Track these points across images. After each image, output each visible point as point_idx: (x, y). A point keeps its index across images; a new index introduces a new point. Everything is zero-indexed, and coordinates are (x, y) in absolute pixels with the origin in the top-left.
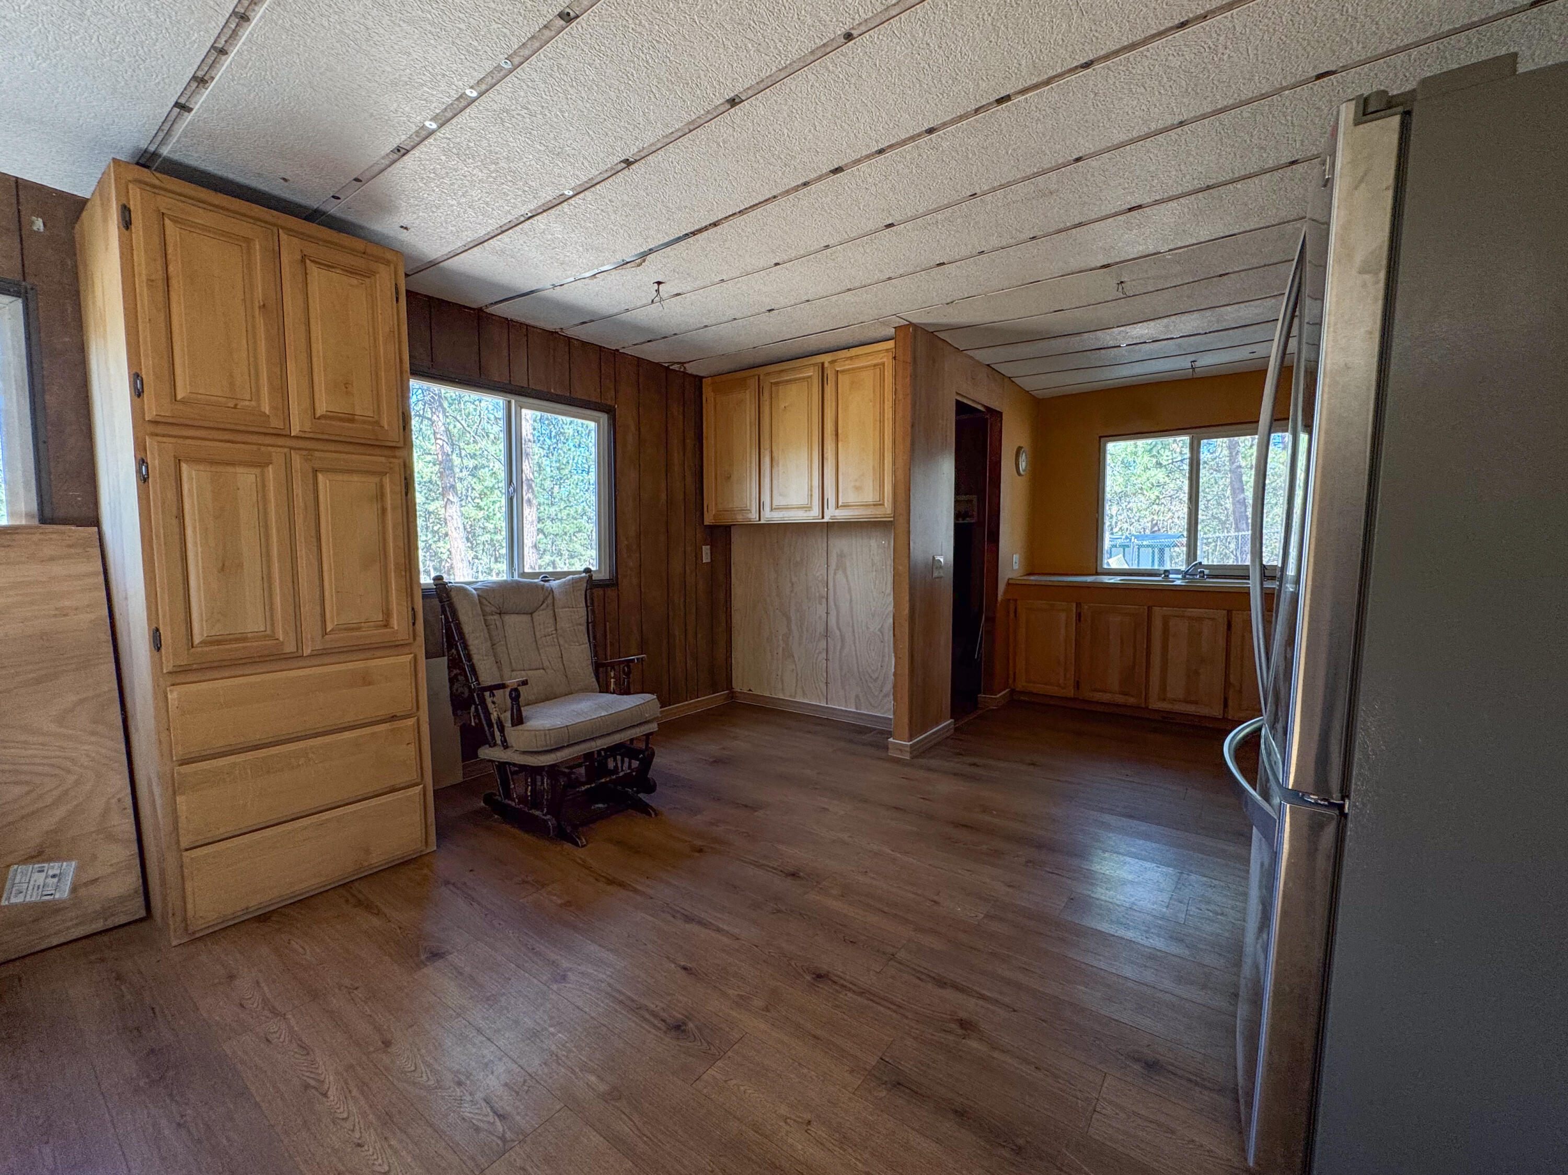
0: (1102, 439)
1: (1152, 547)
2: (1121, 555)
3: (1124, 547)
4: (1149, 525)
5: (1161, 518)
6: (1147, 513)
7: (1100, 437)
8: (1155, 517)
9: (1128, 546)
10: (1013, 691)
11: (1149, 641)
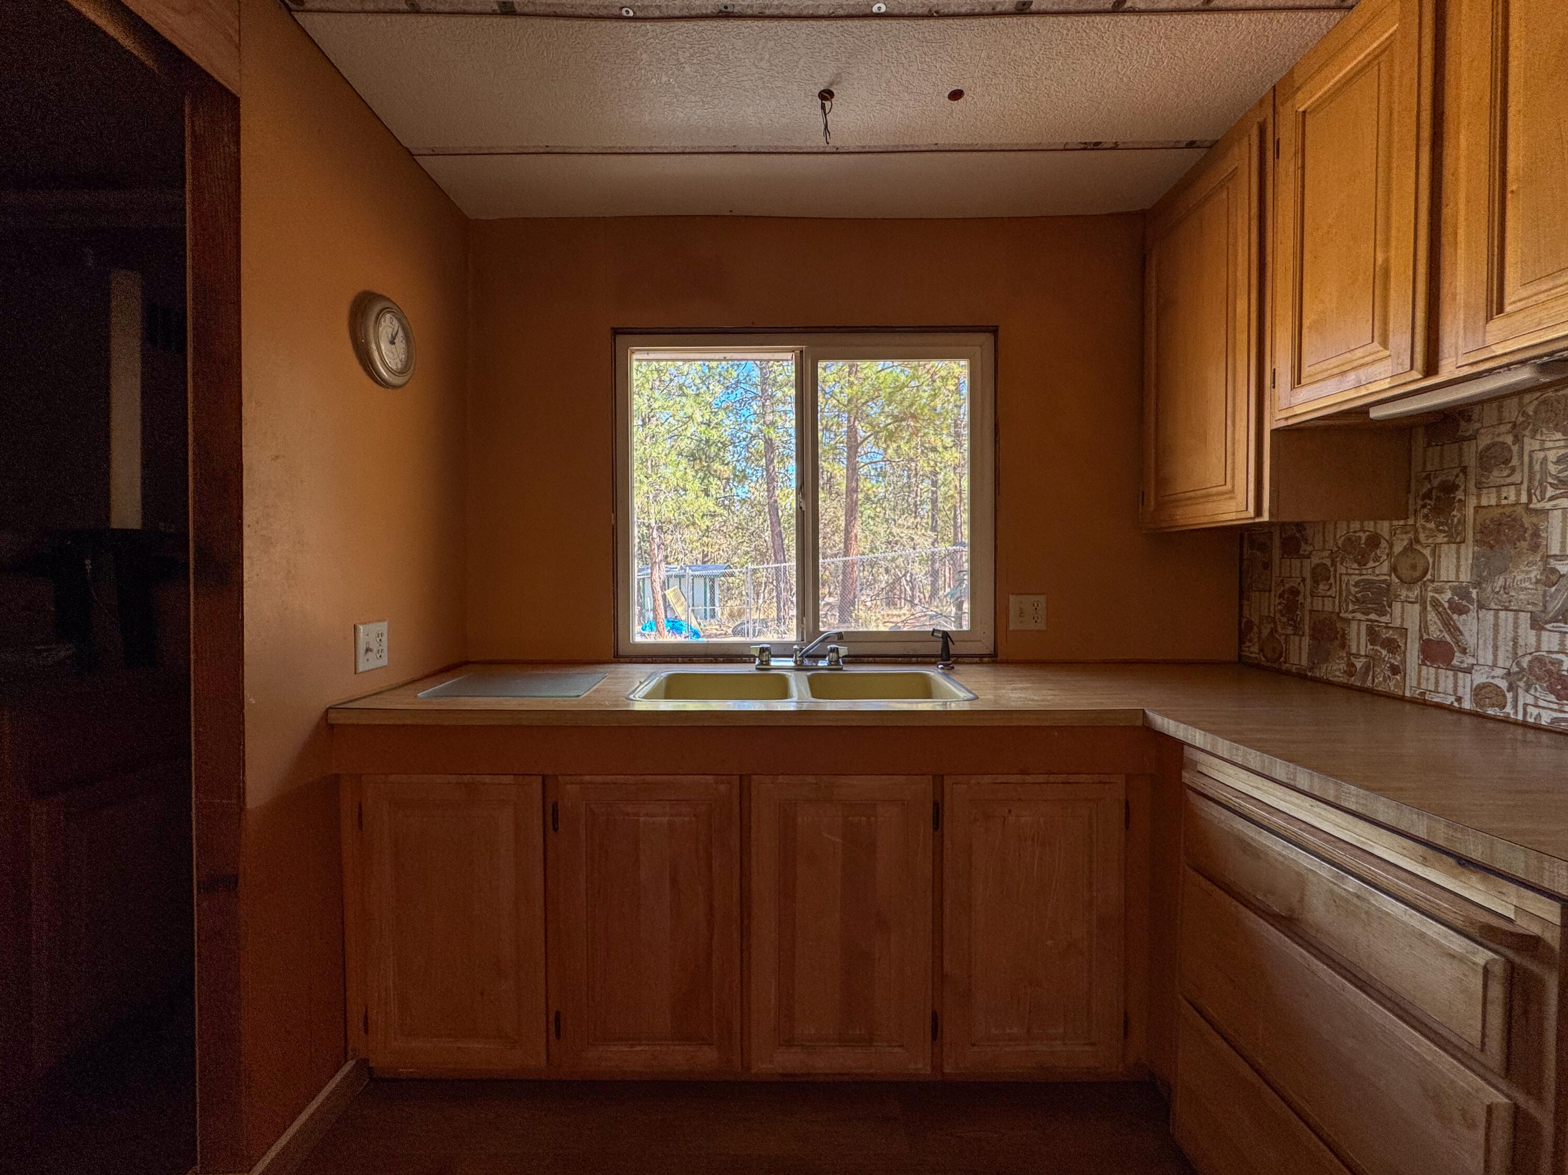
0: (619, 338)
1: (705, 577)
2: (677, 587)
3: (680, 577)
4: (700, 556)
5: (710, 549)
6: (698, 544)
7: (616, 332)
8: (705, 549)
9: (683, 576)
10: (363, 1065)
11: (745, 873)
